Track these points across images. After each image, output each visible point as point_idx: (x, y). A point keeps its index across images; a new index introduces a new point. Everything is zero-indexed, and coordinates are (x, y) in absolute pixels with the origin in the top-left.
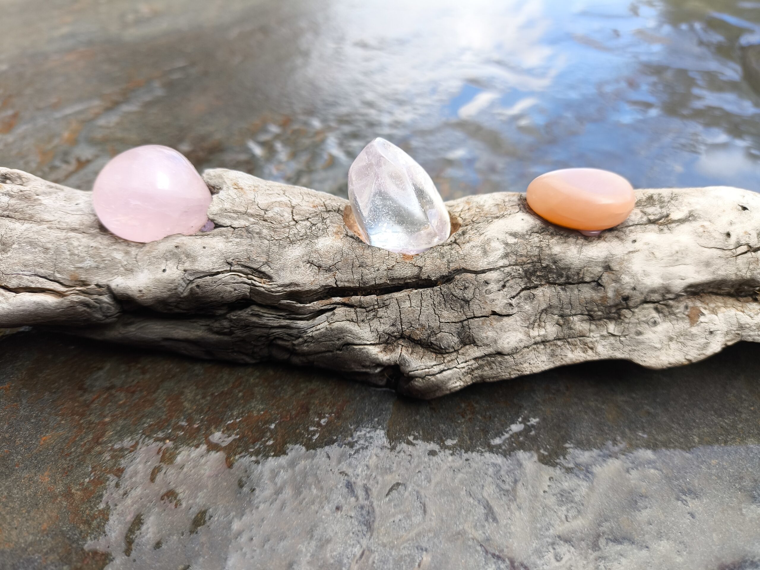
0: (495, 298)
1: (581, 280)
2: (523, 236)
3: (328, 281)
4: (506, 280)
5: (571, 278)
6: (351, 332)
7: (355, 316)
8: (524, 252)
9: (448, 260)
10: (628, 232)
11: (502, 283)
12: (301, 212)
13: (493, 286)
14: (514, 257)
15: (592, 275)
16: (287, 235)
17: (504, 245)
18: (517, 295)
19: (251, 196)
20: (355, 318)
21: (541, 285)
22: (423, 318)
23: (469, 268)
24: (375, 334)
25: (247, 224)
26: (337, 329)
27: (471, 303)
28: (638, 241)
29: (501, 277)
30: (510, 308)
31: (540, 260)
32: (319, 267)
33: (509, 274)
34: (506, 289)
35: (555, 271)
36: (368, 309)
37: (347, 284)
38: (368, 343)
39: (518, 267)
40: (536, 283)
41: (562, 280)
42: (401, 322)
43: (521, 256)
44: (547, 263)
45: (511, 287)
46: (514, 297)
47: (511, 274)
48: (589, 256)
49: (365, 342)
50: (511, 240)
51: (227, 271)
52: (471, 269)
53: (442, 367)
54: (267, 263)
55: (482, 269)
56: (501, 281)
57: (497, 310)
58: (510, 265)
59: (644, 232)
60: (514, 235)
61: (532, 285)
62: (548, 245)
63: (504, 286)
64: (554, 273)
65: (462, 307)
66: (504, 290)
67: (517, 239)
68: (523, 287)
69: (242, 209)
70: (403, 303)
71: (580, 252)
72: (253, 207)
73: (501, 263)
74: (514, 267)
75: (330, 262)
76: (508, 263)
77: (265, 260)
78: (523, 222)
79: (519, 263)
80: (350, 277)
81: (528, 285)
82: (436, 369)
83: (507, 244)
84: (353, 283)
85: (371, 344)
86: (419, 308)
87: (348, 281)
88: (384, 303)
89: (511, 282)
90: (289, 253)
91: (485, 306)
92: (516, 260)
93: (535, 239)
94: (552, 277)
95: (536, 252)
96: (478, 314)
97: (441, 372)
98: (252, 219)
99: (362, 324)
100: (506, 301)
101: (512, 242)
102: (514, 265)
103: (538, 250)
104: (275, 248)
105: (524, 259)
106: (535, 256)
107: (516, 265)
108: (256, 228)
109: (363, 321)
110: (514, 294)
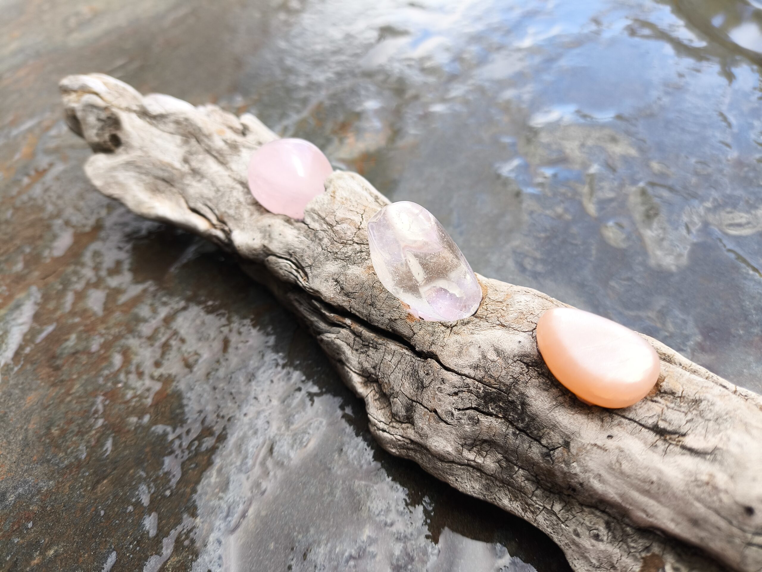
0: (442, 399)
1: (538, 438)
2: (505, 359)
3: (344, 304)
4: (461, 389)
5: (530, 429)
6: (344, 353)
7: (353, 342)
8: (496, 375)
9: (433, 340)
10: (616, 422)
11: (456, 390)
12: (361, 236)
13: (447, 388)
14: (483, 373)
15: (550, 441)
16: (337, 251)
17: (480, 356)
18: (463, 410)
19: (335, 207)
20: (352, 344)
21: (497, 417)
22: (392, 377)
23: (440, 358)
24: (360, 366)
25: (318, 229)
26: (337, 345)
27: (424, 390)
28: (613, 439)
29: (458, 384)
30: (450, 417)
31: (508, 391)
32: (342, 289)
33: (467, 386)
34: (456, 397)
35: (519, 412)
36: (364, 343)
37: (357, 314)
38: (354, 370)
39: (480, 385)
40: (491, 411)
41: (520, 425)
42: (379, 369)
43: (491, 376)
44: (514, 398)
45: (462, 399)
46: (459, 410)
47: (469, 387)
48: (557, 420)
49: (352, 368)
50: (492, 356)
51: (287, 259)
52: (441, 361)
53: (386, 427)
54: (310, 266)
55: (448, 366)
56: (456, 387)
57: (439, 411)
58: (474, 379)
59: (632, 434)
60: (498, 352)
61: (485, 410)
62: (527, 383)
63: (456, 394)
64: (517, 413)
65: (418, 388)
66: (454, 397)
67: (498, 358)
68: (473, 406)
69: (323, 215)
70: (387, 355)
71: (550, 409)
72: (331, 216)
73: (466, 371)
74: (477, 383)
75: (351, 290)
76: (473, 375)
77: (310, 264)
78: (518, 344)
79: (485, 382)
80: (361, 310)
81: (481, 407)
82: (381, 425)
83: (484, 357)
84: (362, 315)
85: (355, 372)
86: (394, 367)
87: (359, 312)
88: (376, 346)
89: (465, 395)
90: (327, 266)
91: (432, 401)
92: (483, 377)
93: (517, 368)
94: (512, 415)
95: (508, 381)
96: (425, 403)
97: (384, 431)
98: (325, 226)
99: (354, 352)
100: (450, 409)
101: (491, 358)
102: (477, 381)
103: (511, 380)
104: (322, 258)
105: (492, 381)
106: (505, 385)
107: (480, 381)
108: (321, 234)
109: (357, 350)
110: (461, 406)
